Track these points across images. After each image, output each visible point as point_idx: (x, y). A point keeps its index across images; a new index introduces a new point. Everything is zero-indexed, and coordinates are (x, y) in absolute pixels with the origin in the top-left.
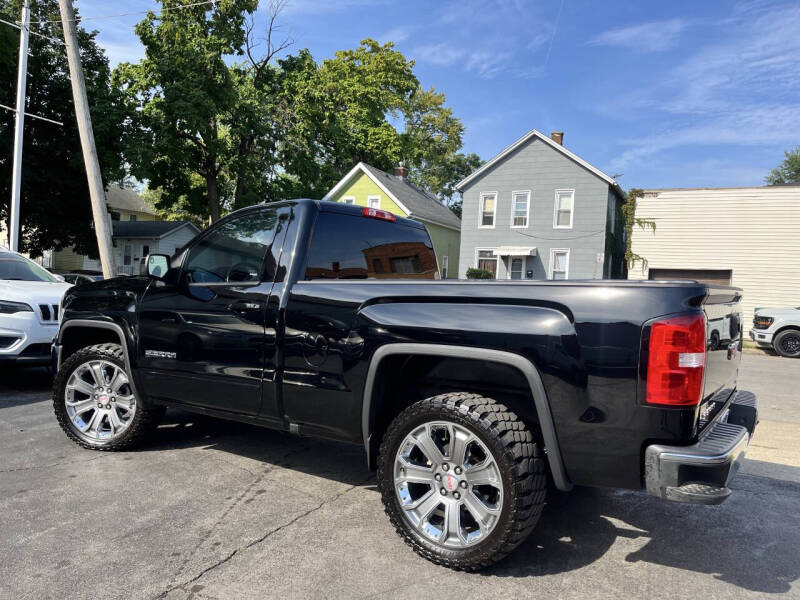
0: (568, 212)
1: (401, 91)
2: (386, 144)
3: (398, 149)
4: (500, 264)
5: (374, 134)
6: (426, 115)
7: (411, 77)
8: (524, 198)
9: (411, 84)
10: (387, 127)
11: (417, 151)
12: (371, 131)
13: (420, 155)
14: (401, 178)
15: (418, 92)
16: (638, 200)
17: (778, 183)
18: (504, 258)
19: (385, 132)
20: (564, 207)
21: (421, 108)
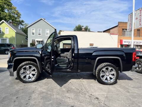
0: (48, 33)
1: (8, 5)
2: (6, 16)
3: (9, 17)
4: (36, 42)
5: (3, 14)
6: (12, 11)
7: (10, 3)
8: (40, 30)
9: (11, 4)
10: (6, 13)
11: (12, 18)
12: (2, 13)
13: (13, 19)
14: (11, 24)
15: (12, 6)
16: (61, 32)
17: (75, 31)
18: (37, 41)
19: (5, 14)
20: (47, 32)
21: (11, 9)
